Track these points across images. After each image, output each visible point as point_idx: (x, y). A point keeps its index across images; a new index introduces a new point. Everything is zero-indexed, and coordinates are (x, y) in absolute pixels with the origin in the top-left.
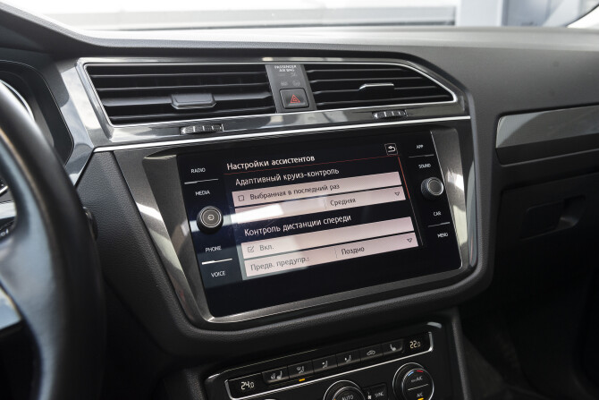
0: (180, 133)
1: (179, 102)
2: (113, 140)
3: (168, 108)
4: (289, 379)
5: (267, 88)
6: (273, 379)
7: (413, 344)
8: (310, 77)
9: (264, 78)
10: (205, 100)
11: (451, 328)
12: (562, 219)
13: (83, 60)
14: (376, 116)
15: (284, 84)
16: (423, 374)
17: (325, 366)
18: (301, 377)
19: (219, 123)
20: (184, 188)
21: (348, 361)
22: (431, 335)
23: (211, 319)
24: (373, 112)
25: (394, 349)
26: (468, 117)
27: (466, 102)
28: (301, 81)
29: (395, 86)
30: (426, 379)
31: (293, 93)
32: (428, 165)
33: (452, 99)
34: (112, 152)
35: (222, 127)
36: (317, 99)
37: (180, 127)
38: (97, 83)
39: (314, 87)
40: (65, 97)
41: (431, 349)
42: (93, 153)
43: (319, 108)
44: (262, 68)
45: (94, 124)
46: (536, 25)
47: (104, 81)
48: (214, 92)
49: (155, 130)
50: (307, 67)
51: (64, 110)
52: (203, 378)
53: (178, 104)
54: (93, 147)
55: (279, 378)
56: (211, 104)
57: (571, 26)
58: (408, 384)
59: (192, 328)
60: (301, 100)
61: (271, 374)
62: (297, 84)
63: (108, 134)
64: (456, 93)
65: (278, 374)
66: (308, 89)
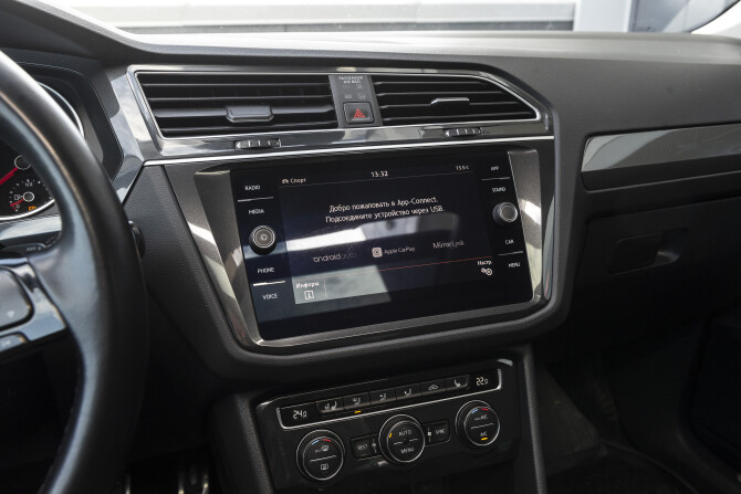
0: (234, 147)
1: (236, 114)
2: (163, 153)
3: (223, 121)
4: (345, 410)
5: (330, 102)
6: (327, 409)
7: (480, 381)
8: (377, 89)
9: (328, 90)
10: (262, 112)
11: (523, 365)
12: (660, 253)
13: (133, 68)
14: (448, 133)
15: (348, 97)
16: (489, 413)
17: (383, 399)
18: (357, 409)
19: (276, 138)
20: (238, 206)
21: (408, 395)
22: (500, 373)
23: (260, 342)
24: (445, 130)
25: (458, 385)
26: (551, 137)
27: (551, 119)
28: (366, 94)
29: (471, 101)
30: (491, 418)
31: (358, 107)
32: (502, 189)
33: (535, 116)
34: (162, 166)
35: (279, 143)
36: (384, 113)
37: (235, 142)
38: (148, 92)
39: (381, 101)
40: (116, 108)
41: (499, 387)
42: (143, 167)
43: (385, 124)
44: (326, 78)
45: (146, 137)
46: (654, 31)
47: (156, 90)
48: (273, 104)
49: (208, 145)
50: (375, 78)
51: (114, 122)
52: (254, 405)
53: (232, 117)
54: (143, 160)
55: (334, 408)
56: (268, 118)
57: (694, 33)
58: (472, 422)
59: (241, 350)
60: (366, 114)
61: (325, 404)
62: (362, 97)
63: (159, 148)
64: (539, 110)
65: (332, 404)
66: (374, 102)
